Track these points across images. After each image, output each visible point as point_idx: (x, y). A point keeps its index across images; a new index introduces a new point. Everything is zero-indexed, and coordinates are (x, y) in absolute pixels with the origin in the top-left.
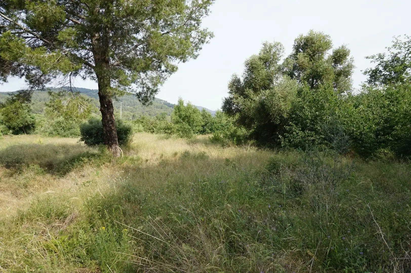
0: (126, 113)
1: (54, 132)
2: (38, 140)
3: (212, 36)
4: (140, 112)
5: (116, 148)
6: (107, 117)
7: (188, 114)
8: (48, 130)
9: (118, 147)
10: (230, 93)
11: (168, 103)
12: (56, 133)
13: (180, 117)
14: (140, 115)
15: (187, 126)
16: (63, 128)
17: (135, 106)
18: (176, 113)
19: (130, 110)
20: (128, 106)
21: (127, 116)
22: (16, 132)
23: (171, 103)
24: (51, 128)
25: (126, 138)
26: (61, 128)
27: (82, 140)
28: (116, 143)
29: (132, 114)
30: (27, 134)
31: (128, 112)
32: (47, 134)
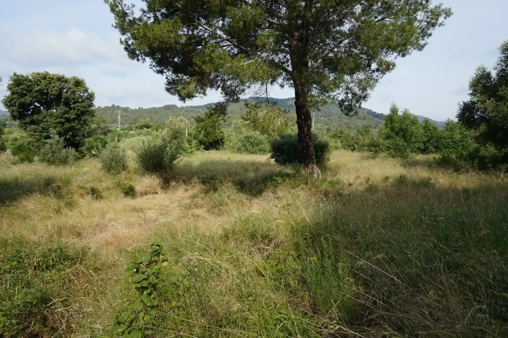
0: (319, 125)
1: (242, 148)
2: (227, 156)
3: (448, 14)
4: (336, 125)
5: (313, 168)
6: (304, 131)
7: (403, 126)
8: (237, 146)
9: (315, 166)
10: (472, 94)
11: (373, 112)
12: (244, 149)
13: (392, 130)
14: (337, 129)
15: (401, 142)
16: (252, 143)
17: (331, 118)
18: (387, 125)
19: (325, 123)
20: (322, 118)
21: (321, 129)
22: (207, 148)
23: (377, 112)
24: (240, 144)
25: (322, 156)
26: (249, 144)
27: (272, 157)
28: (313, 162)
29: (326, 127)
30: (216, 149)
31: (322, 125)
32: (236, 149)
